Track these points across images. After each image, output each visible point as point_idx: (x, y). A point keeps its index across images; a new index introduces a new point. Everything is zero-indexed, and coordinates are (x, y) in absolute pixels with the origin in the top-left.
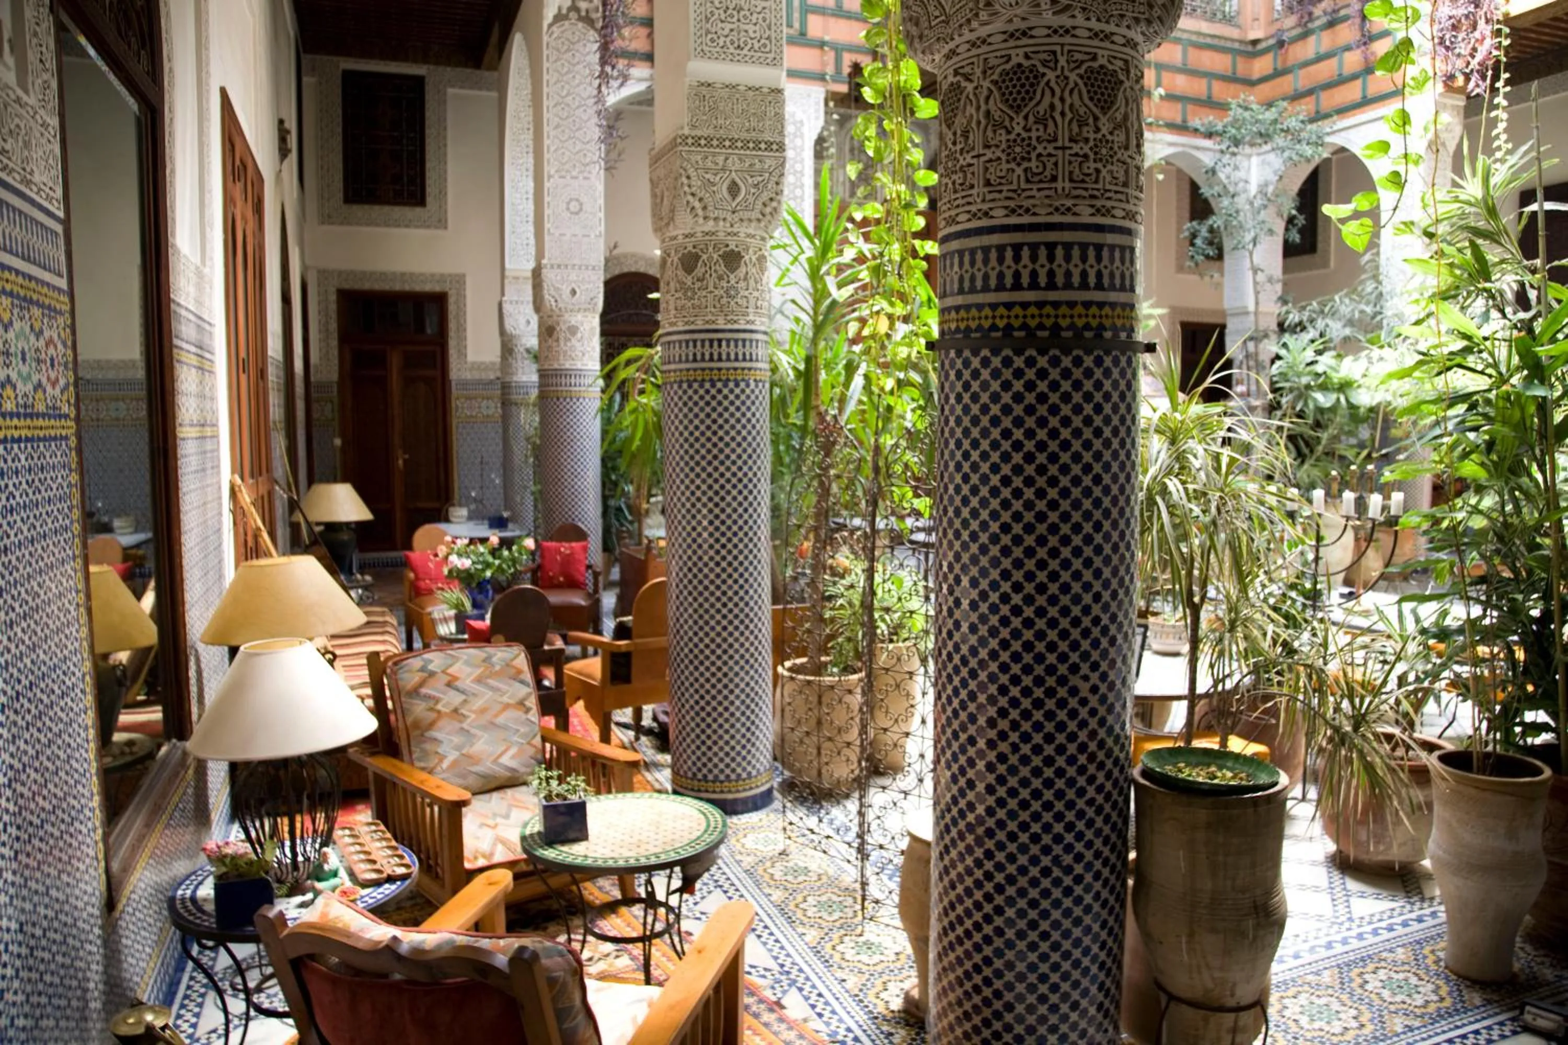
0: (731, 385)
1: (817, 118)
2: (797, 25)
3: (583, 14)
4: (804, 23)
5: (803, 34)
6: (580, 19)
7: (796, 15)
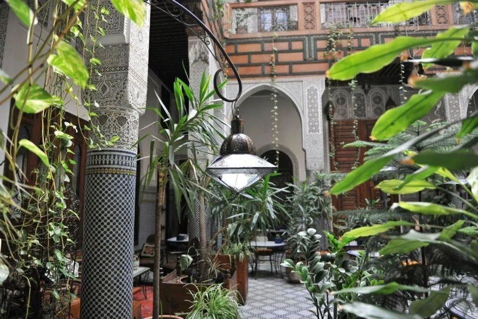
0: (99, 175)
1: (322, 88)
2: (313, 56)
3: (203, 58)
4: (316, 55)
5: (316, 59)
6: (202, 60)
7: (313, 53)
